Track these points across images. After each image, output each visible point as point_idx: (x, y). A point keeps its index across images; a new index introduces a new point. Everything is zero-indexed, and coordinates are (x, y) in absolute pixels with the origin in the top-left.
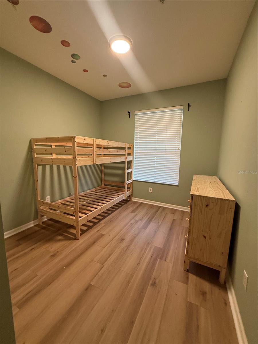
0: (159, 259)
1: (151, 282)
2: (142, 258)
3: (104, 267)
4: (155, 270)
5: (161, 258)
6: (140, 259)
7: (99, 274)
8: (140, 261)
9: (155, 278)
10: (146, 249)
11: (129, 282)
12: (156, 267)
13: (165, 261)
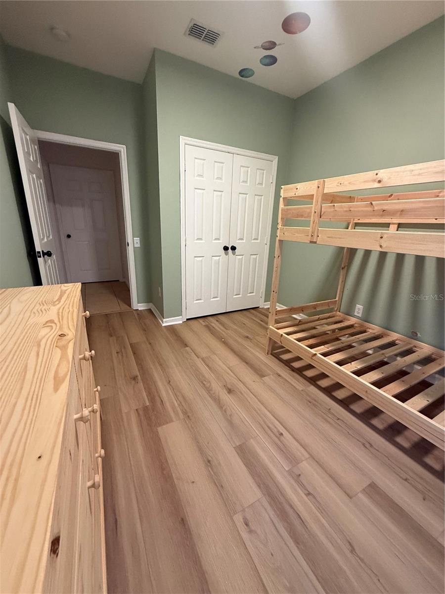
0: (148, 404)
1: (139, 377)
2: (172, 389)
3: (197, 358)
4: (144, 390)
5: (146, 409)
6: (173, 388)
7: (193, 353)
8: (171, 385)
9: (137, 383)
10: (180, 404)
11: (161, 365)
12: (145, 393)
13: (137, 410)
